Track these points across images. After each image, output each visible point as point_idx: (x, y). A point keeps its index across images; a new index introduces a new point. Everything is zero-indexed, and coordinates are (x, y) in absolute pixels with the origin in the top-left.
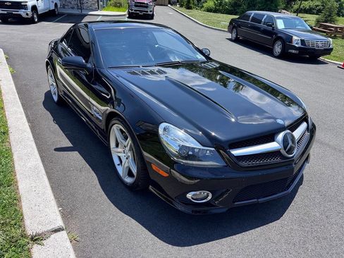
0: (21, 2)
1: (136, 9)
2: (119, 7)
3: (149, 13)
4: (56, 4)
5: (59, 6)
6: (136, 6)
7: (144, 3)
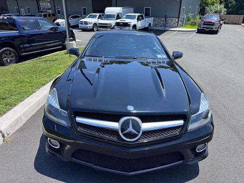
0: (127, 23)
1: (204, 26)
2: (194, 25)
3: (214, 29)
4: (150, 24)
5: (152, 25)
6: (204, 24)
7: (211, 22)
